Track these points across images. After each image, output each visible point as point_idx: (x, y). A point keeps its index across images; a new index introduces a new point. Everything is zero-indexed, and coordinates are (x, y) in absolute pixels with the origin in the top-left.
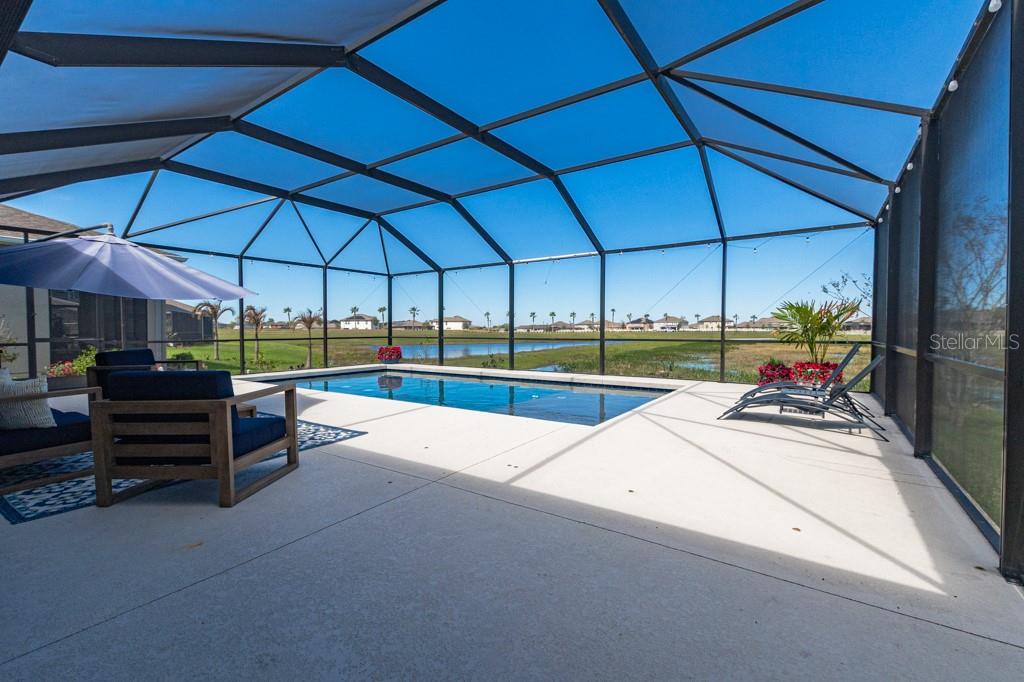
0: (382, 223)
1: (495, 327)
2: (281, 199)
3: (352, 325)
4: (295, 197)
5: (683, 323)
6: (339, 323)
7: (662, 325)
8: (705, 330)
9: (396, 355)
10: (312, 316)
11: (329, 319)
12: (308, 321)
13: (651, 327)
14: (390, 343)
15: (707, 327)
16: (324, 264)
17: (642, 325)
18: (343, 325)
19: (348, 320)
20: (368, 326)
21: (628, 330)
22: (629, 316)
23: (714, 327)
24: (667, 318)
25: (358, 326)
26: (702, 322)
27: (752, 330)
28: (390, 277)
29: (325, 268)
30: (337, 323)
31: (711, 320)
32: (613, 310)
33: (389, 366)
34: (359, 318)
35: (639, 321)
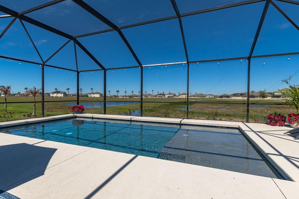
0: (76, 42)
1: (111, 96)
2: (14, 18)
3: (55, 95)
4: (22, 17)
5: (175, 95)
6: (50, 94)
7: (168, 96)
8: (181, 97)
9: (81, 110)
10: (36, 90)
11: (45, 92)
12: (35, 93)
13: (165, 96)
14: (78, 104)
15: (182, 96)
16: (42, 63)
17: (161, 96)
18: (51, 95)
19: (53, 93)
20: (62, 95)
21: (157, 97)
22: (158, 92)
23: (184, 96)
24: (170, 94)
25: (57, 95)
26: (180, 95)
27: (195, 97)
28: (78, 73)
29: (43, 65)
30: (49, 94)
31: (183, 94)
32: (153, 91)
33: (78, 115)
34: (58, 92)
35: (160, 94)
